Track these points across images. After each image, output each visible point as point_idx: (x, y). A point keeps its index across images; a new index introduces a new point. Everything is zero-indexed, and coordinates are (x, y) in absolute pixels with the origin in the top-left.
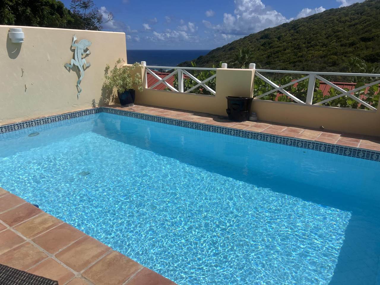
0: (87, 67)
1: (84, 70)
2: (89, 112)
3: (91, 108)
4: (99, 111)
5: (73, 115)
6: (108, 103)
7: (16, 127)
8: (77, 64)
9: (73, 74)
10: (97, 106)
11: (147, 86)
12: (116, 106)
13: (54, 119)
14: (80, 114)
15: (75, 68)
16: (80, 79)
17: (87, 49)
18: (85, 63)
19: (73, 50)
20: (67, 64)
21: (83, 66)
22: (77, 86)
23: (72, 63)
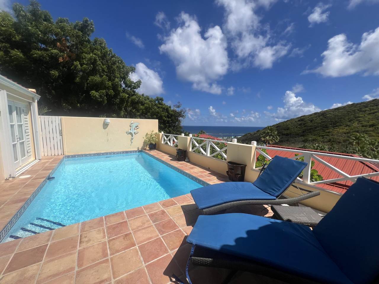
3: (137, 150)
4: (140, 151)
5: (127, 152)
6: (146, 148)
10: (140, 149)
11: (163, 142)
12: (148, 150)
13: (118, 153)
14: (131, 152)
15: (131, 133)
16: (133, 138)
17: (137, 126)
18: (136, 131)
19: (131, 127)
20: (127, 132)
21: (135, 133)
22: (131, 141)
23: (130, 131)
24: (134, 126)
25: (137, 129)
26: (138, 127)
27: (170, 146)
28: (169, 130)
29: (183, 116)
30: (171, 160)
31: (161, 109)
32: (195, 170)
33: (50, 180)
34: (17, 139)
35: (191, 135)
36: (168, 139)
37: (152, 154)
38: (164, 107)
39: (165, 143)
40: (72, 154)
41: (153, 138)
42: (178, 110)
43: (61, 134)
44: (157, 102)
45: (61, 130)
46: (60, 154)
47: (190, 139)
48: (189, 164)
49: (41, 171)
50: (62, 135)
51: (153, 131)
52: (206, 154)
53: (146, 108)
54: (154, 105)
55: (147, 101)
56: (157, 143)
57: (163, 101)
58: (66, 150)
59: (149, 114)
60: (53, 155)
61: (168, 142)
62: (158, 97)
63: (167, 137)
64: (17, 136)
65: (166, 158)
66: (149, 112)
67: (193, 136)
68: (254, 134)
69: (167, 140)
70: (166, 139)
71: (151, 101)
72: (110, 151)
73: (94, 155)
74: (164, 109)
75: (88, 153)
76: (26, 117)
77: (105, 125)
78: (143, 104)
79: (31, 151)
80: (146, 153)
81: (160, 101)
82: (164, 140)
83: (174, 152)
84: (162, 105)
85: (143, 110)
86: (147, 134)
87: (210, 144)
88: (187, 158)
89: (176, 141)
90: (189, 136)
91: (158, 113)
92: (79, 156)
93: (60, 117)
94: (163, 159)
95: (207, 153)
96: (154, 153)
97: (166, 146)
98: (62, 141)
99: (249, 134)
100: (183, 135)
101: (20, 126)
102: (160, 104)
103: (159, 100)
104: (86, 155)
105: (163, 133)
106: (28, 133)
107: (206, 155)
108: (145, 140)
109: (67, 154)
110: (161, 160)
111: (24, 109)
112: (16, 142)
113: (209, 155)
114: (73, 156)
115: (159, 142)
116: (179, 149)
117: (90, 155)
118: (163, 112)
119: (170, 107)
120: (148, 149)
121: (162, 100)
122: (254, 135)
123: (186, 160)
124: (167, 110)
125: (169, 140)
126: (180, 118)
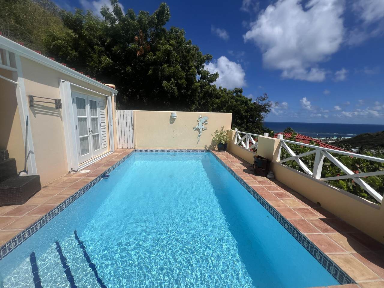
0: (205, 129)
1: (203, 131)
2: (202, 151)
3: (204, 149)
4: (208, 151)
5: (193, 151)
6: (215, 148)
7: (167, 151)
8: (199, 128)
9: (197, 132)
10: (207, 149)
11: (235, 143)
12: (216, 151)
13: (183, 151)
14: (197, 151)
15: (198, 130)
16: (200, 135)
17: (206, 121)
18: (204, 127)
19: (199, 122)
20: (194, 127)
21: (202, 129)
22: (198, 138)
23: (197, 127)
24: (202, 120)
25: (206, 124)
26: (206, 123)
27: (245, 149)
28: (247, 126)
29: (266, 111)
30: (244, 171)
31: (239, 103)
32: (288, 201)
33: (105, 178)
34: (89, 132)
35: (281, 137)
36: (243, 138)
37: (219, 158)
38: (242, 99)
39: (238, 143)
40: (141, 149)
41: (224, 136)
42: (262, 103)
43: (133, 127)
44: (235, 95)
45: (133, 124)
46: (131, 148)
47: (280, 142)
48: (274, 184)
49: (103, 166)
50: (133, 129)
51: (223, 128)
52: (311, 173)
53: (222, 102)
54: (231, 98)
55: (224, 94)
56: (228, 143)
57: (242, 93)
58: (136, 144)
59: (224, 108)
60: (126, 148)
61: (243, 143)
62: (237, 89)
63: (242, 135)
64: (89, 129)
65: (237, 166)
66: (225, 106)
67: (284, 138)
68: (377, 135)
69: (241, 141)
70: (240, 138)
71: (228, 94)
72: (175, 149)
73: (160, 151)
74: (242, 101)
75: (155, 149)
76: (102, 111)
77: (172, 120)
78: (218, 97)
79: (107, 143)
80: (214, 155)
81: (239, 93)
82: (238, 140)
83: (251, 159)
84: (240, 97)
85: (218, 104)
86: (217, 131)
87: (324, 157)
88: (270, 172)
89: (254, 142)
90: (277, 138)
91: (235, 107)
92: (147, 151)
93: (133, 111)
94: (233, 168)
95: (315, 173)
96: (223, 155)
97: (239, 148)
98: (133, 134)
99: (366, 134)
100: (267, 134)
101: (94, 120)
102: (238, 96)
103: (238, 91)
104: (153, 151)
105: (236, 130)
106: (105, 126)
107: (313, 176)
108: (214, 138)
109: (137, 148)
110: (229, 168)
111: (100, 103)
112: (88, 135)
113: (318, 177)
114: (142, 151)
115: (231, 141)
116: (259, 157)
117: (156, 151)
118: (241, 105)
119: (250, 100)
120: (216, 149)
121: (241, 91)
122: (377, 137)
123: (268, 176)
124: (246, 102)
125: (245, 141)
126: (262, 114)
